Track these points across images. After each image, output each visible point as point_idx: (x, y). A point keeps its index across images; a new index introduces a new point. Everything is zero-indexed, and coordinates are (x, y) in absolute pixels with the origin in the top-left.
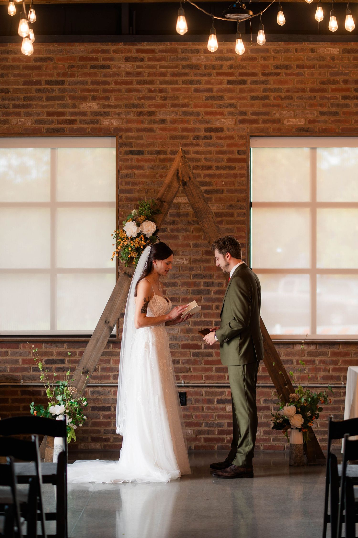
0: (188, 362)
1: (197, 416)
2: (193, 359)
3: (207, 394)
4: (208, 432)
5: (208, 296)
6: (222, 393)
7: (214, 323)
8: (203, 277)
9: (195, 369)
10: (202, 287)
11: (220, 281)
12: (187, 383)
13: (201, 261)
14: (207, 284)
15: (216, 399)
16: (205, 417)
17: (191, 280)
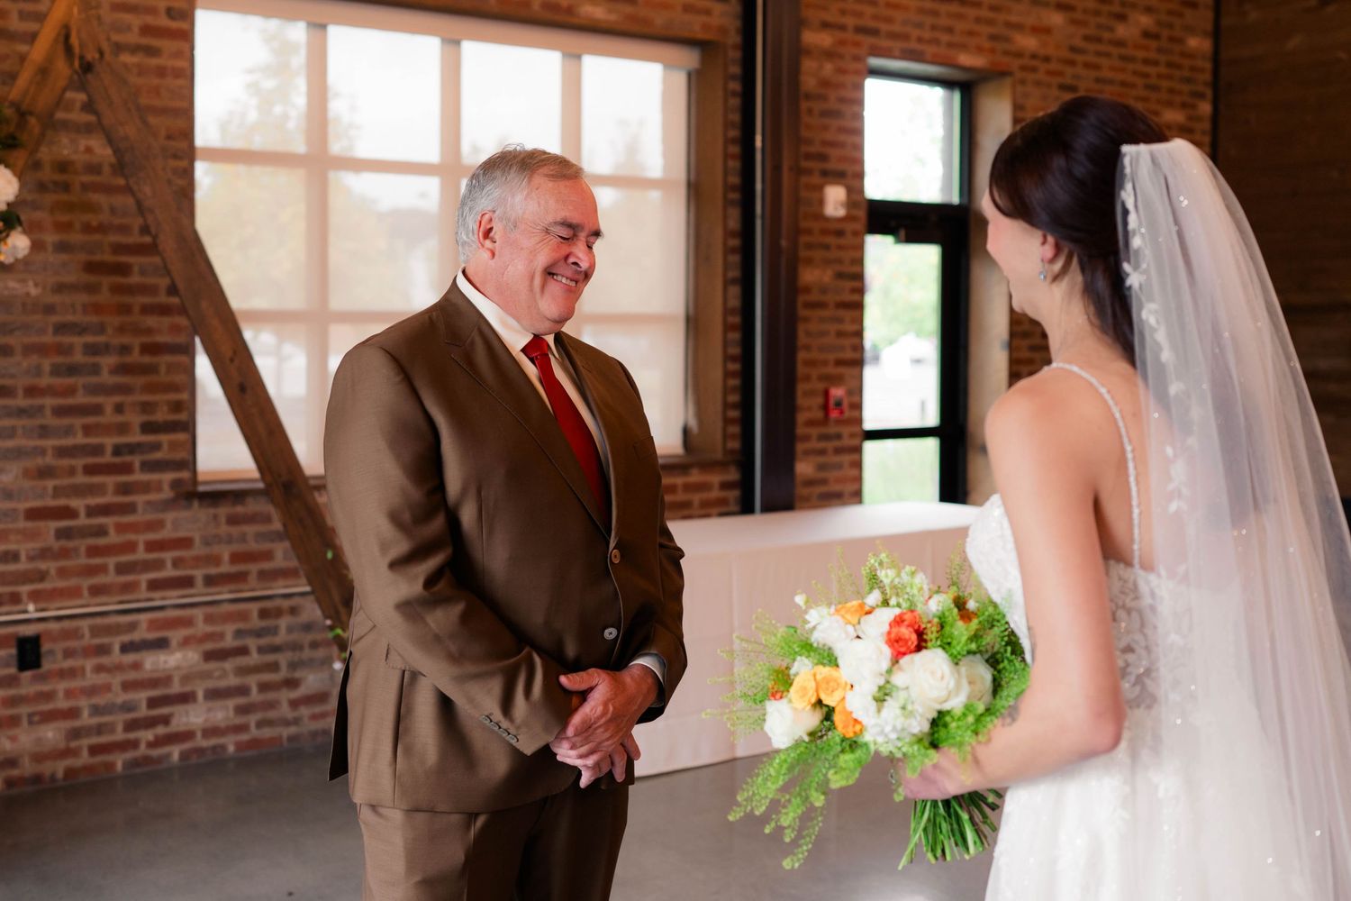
0: (44, 554)
1: (69, 694)
2: (57, 545)
3: (95, 631)
4: (100, 729)
5: (93, 380)
6: (132, 627)
7: (109, 450)
8: (81, 330)
9: (62, 573)
10: (79, 357)
11: (125, 340)
12: (43, 610)
13: (72, 288)
14: (92, 350)
15: (116, 642)
16: (92, 691)
17: (48, 338)
